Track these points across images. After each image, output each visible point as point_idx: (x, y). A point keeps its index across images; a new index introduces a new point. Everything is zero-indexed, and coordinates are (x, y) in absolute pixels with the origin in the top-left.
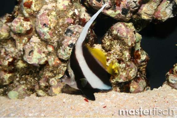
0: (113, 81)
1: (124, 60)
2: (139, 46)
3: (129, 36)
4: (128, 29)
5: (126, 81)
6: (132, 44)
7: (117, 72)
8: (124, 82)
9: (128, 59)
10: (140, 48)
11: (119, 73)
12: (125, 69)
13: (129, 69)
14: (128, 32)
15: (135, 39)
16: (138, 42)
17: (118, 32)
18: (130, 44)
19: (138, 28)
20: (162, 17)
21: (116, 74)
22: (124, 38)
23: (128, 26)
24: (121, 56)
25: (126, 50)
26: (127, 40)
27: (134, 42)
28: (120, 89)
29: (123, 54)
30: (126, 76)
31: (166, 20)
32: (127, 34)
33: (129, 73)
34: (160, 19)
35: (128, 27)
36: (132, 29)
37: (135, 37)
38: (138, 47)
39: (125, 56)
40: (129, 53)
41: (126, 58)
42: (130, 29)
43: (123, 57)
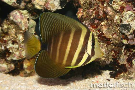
0: (9, 58)
1: (18, 41)
2: (34, 30)
3: (22, 22)
4: (22, 16)
5: (19, 59)
6: (25, 29)
7: (11, 51)
8: (17, 59)
9: (21, 41)
10: (34, 32)
11: (13, 52)
12: (18, 49)
13: (21, 49)
14: (22, 19)
15: (28, 25)
16: (32, 27)
17: (14, 18)
18: (23, 29)
19: (35, 16)
20: (51, 8)
21: (10, 53)
22: (18, 24)
23: (23, 13)
24: (16, 38)
25: (20, 33)
26: (21, 25)
27: (27, 27)
28: (14, 65)
29: (17, 37)
30: (19, 55)
31: (54, 10)
32: (21, 20)
33: (21, 53)
34: (50, 10)
35: (23, 15)
36: (26, 16)
37: (28, 23)
38: (33, 32)
39: (19, 38)
40: (23, 37)
41: (19, 41)
42: (24, 16)
43: (17, 39)
